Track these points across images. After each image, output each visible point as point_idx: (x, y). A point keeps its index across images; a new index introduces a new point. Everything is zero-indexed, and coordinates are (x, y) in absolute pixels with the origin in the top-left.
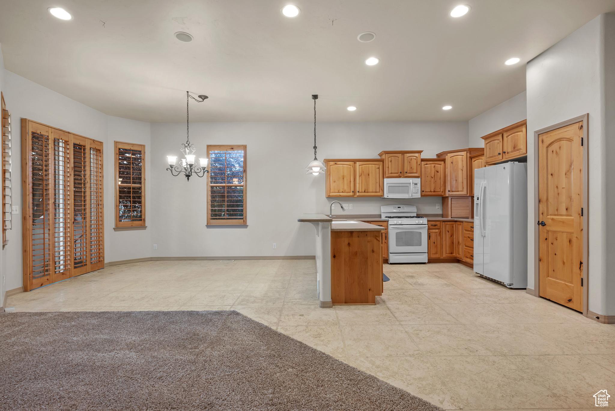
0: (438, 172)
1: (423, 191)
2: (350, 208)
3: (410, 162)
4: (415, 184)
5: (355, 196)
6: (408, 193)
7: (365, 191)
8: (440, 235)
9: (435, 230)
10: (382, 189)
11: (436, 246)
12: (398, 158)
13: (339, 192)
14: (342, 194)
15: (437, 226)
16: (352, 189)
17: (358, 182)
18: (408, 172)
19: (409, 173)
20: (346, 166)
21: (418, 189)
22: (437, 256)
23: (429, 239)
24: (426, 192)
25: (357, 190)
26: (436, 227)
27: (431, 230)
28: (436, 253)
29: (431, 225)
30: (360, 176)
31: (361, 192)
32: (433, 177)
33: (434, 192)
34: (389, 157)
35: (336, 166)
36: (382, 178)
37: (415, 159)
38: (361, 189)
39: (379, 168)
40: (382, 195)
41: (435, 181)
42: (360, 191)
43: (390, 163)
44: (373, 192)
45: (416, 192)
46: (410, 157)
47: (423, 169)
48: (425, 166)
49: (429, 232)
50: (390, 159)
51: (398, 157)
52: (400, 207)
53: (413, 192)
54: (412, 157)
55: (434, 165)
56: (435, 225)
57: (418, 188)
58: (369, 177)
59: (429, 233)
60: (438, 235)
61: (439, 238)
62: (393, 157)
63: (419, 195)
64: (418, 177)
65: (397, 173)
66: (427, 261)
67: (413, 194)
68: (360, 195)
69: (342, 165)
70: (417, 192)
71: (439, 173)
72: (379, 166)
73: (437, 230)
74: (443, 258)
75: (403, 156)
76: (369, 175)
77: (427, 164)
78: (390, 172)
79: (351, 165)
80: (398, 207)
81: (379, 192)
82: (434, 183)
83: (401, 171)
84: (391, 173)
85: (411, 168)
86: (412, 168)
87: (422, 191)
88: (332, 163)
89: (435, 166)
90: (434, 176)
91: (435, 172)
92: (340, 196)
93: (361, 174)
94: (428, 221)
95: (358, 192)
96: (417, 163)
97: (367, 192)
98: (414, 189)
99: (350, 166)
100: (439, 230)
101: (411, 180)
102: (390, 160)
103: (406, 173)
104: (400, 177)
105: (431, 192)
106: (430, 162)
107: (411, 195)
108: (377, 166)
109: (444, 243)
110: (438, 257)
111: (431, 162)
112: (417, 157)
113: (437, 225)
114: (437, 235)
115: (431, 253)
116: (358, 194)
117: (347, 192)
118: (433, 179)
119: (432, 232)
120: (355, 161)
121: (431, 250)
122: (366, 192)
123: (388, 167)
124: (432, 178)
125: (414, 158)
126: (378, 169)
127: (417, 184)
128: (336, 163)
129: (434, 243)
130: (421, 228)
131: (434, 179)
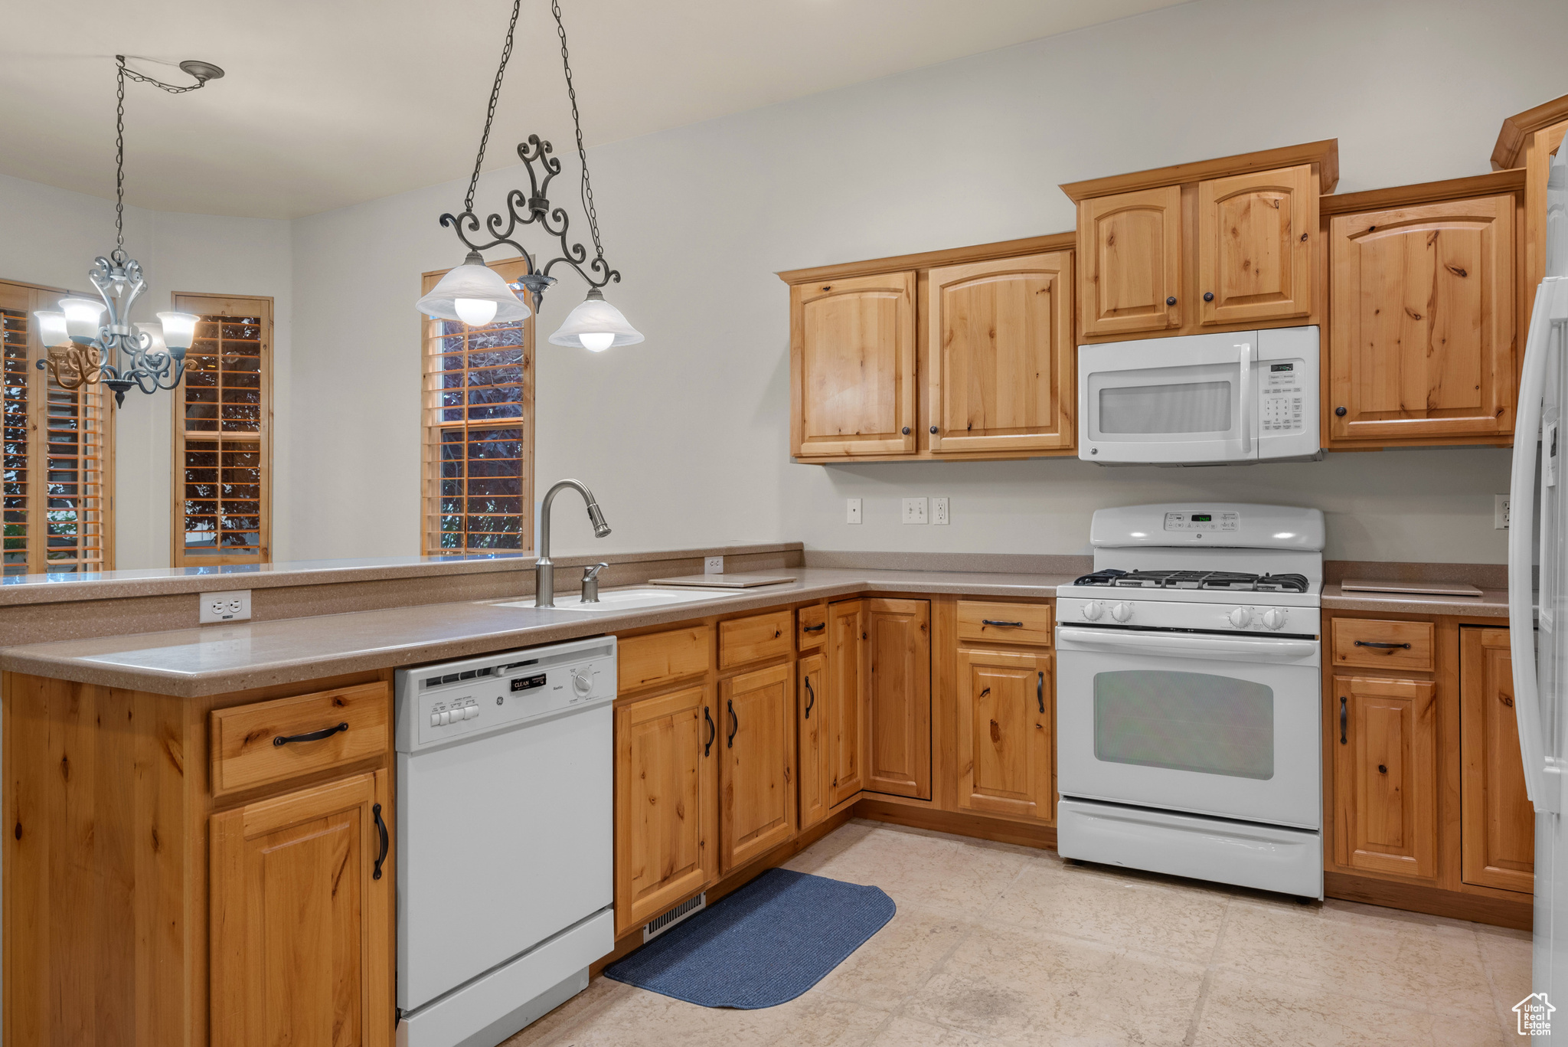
0: (1463, 273)
1: (1341, 413)
2: (935, 519)
3: (1234, 231)
4: (1277, 368)
5: (926, 455)
6: (1226, 426)
7: (974, 427)
8: (1437, 720)
9: (1389, 681)
10: (1069, 409)
11: (1402, 795)
12: (1157, 215)
13: (841, 437)
14: (857, 446)
15: (1403, 651)
16: (907, 421)
17: (937, 380)
18: (1226, 292)
19: (1232, 300)
20: (876, 295)
21: (1297, 400)
22: (1405, 866)
23: (1344, 741)
24: (1364, 415)
25: (931, 418)
26: (1398, 661)
27: (1356, 680)
28: (1402, 844)
29: (1360, 644)
30: (943, 346)
31: (953, 433)
32: (1423, 311)
33: (1431, 412)
34: (1099, 219)
35: (830, 300)
36: (1068, 343)
37: (1276, 205)
38: (951, 417)
39: (1049, 290)
40: (1068, 442)
41: (1437, 335)
42: (947, 426)
43: (1105, 251)
44: (1015, 430)
45: (1282, 418)
46: (1237, 200)
47: (1343, 269)
48: (1359, 240)
49: (1341, 693)
50: (1104, 225)
51: (1160, 210)
52: (1208, 518)
53: (1263, 417)
54: (1253, 196)
55: (1431, 227)
56: (1392, 648)
57: (1297, 395)
58: (994, 348)
59: (1344, 700)
60: (1415, 716)
61: (1421, 739)
62: (1124, 215)
63: (1305, 439)
64: (1298, 320)
65: (1153, 308)
66: (1314, 888)
67: (1264, 436)
68: (945, 448)
69: (856, 295)
70: (1290, 417)
71: (1473, 282)
72: (1050, 277)
73: (1409, 683)
74: (1459, 888)
75: (1189, 198)
76: (992, 335)
77: (1372, 229)
78: (1105, 307)
79: (900, 291)
80: (1195, 518)
81: (1052, 427)
82: (1431, 349)
83: (1175, 295)
84: (1115, 311)
85: (1247, 264)
86: (1253, 267)
87: (1332, 413)
88: (810, 290)
89: (1437, 233)
90: (1432, 303)
91: (1442, 273)
92: (849, 455)
93: (951, 332)
94: (1327, 614)
95: (935, 431)
96: (1287, 227)
97: (986, 431)
98: (1268, 397)
99: (894, 296)
100: (1427, 684)
101: (1242, 346)
102: (1104, 235)
103: (1209, 299)
104: (1170, 330)
105: (1404, 412)
106: (1391, 212)
107: (1240, 441)
108: (1042, 280)
109: (1471, 779)
110: (1414, 872)
111: (1411, 213)
112: (1287, 191)
113: (1405, 646)
114: (1403, 716)
115: (1361, 840)
116: (933, 442)
117: (883, 436)
118: (1423, 325)
119: (1366, 696)
120: (917, 268)
121: (1360, 814)
122: (977, 432)
123: (1097, 278)
124: (1417, 317)
125: (1265, 202)
126: (1047, 296)
127: (1289, 367)
128: (827, 289)
129: (1383, 769)
130: (1265, 660)
131: (1432, 327)
